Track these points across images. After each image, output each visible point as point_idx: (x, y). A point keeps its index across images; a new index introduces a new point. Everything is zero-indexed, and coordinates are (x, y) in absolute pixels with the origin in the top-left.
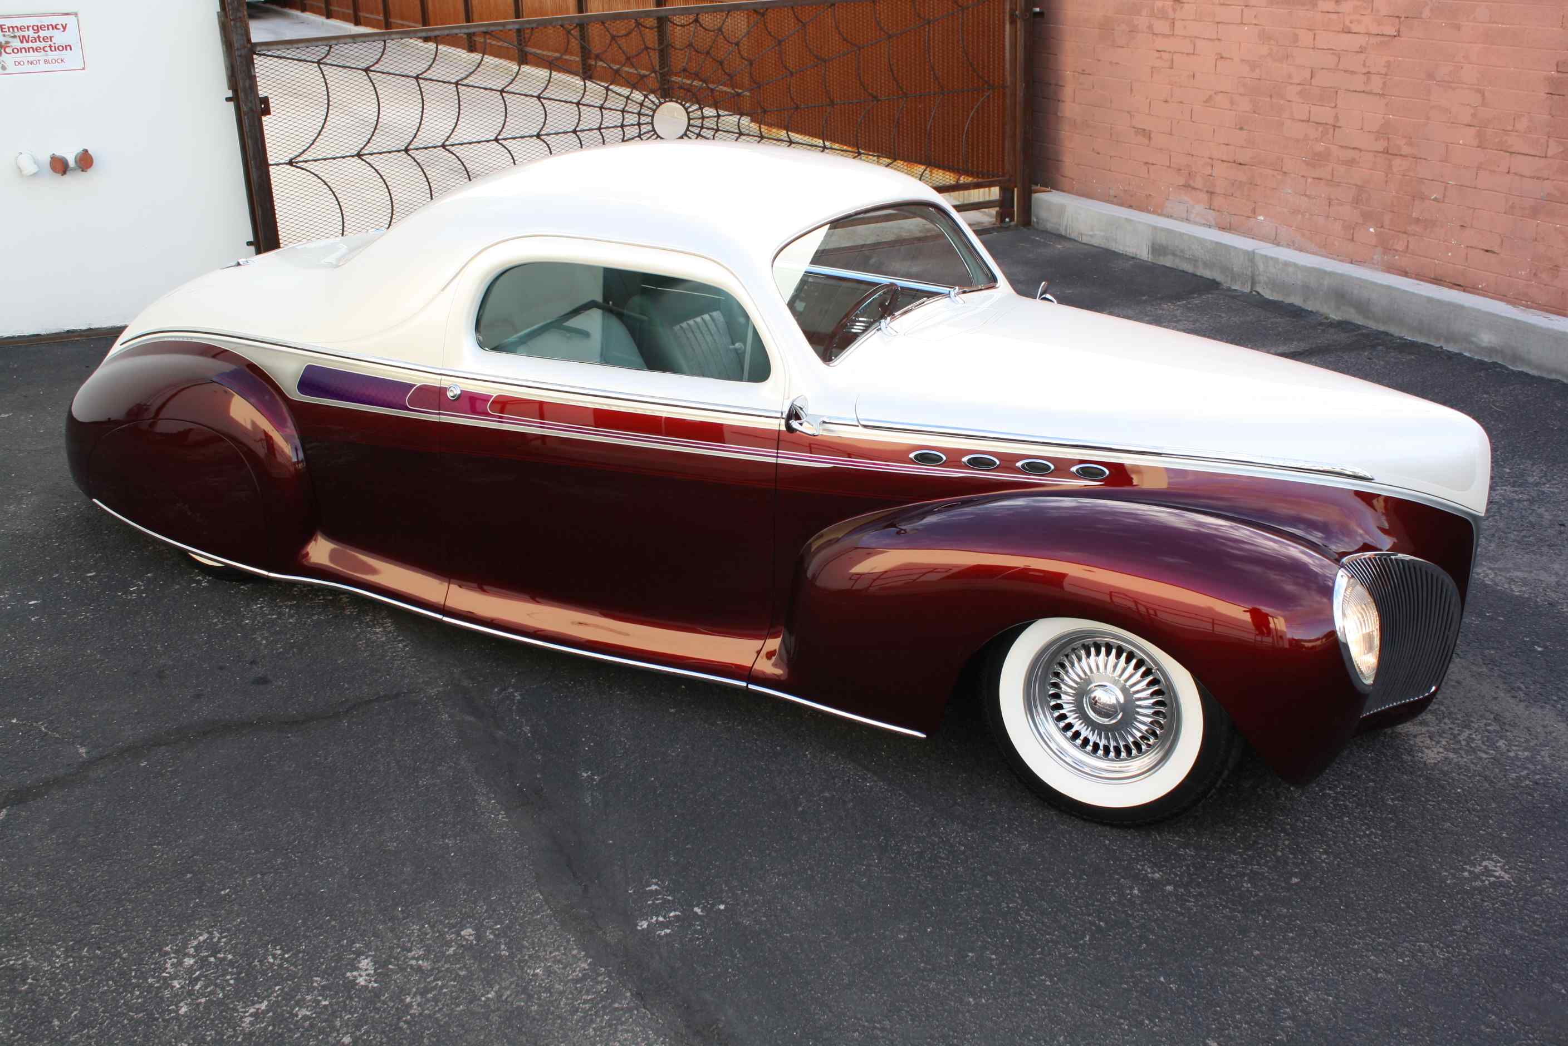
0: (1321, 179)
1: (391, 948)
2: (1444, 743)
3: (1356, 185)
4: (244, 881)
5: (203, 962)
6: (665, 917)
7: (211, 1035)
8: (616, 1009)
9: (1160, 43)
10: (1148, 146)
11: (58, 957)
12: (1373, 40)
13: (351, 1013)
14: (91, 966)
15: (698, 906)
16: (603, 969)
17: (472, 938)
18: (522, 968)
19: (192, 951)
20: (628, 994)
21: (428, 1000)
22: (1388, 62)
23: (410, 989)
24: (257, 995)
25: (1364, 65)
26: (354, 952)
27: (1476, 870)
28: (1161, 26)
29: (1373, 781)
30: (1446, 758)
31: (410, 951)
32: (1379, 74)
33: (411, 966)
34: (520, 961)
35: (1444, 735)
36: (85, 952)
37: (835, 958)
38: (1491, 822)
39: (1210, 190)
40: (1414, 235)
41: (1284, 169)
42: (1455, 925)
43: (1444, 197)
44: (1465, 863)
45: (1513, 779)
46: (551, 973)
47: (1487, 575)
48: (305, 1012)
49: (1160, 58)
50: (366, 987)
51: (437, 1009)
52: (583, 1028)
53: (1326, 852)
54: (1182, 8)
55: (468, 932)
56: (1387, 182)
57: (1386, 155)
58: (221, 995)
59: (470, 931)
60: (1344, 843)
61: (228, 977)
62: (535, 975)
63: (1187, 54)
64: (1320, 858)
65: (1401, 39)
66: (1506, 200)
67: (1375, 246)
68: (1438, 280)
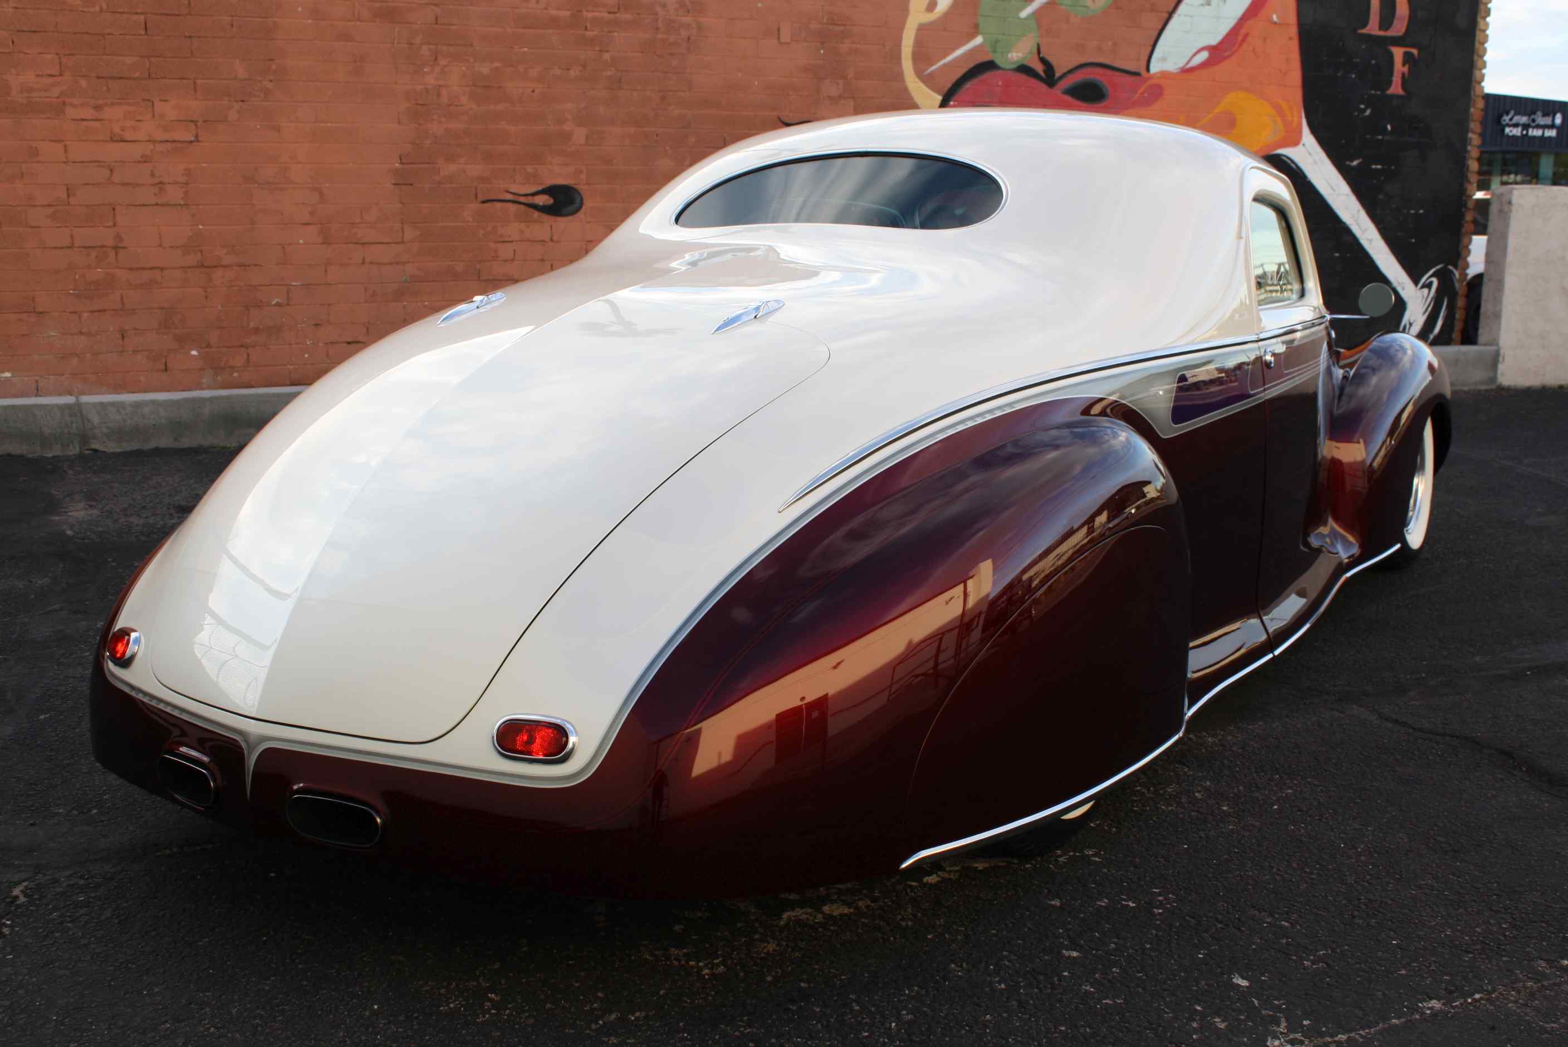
0: (104, 310)
3: (162, 308)
12: (160, 148)
22: (187, 170)
25: (153, 175)
32: (176, 183)
40: (254, 346)
41: (39, 310)
43: (288, 300)
56: (206, 297)
57: (201, 269)
65: (201, 144)
66: (366, 289)
67: (203, 369)
68: (293, 384)
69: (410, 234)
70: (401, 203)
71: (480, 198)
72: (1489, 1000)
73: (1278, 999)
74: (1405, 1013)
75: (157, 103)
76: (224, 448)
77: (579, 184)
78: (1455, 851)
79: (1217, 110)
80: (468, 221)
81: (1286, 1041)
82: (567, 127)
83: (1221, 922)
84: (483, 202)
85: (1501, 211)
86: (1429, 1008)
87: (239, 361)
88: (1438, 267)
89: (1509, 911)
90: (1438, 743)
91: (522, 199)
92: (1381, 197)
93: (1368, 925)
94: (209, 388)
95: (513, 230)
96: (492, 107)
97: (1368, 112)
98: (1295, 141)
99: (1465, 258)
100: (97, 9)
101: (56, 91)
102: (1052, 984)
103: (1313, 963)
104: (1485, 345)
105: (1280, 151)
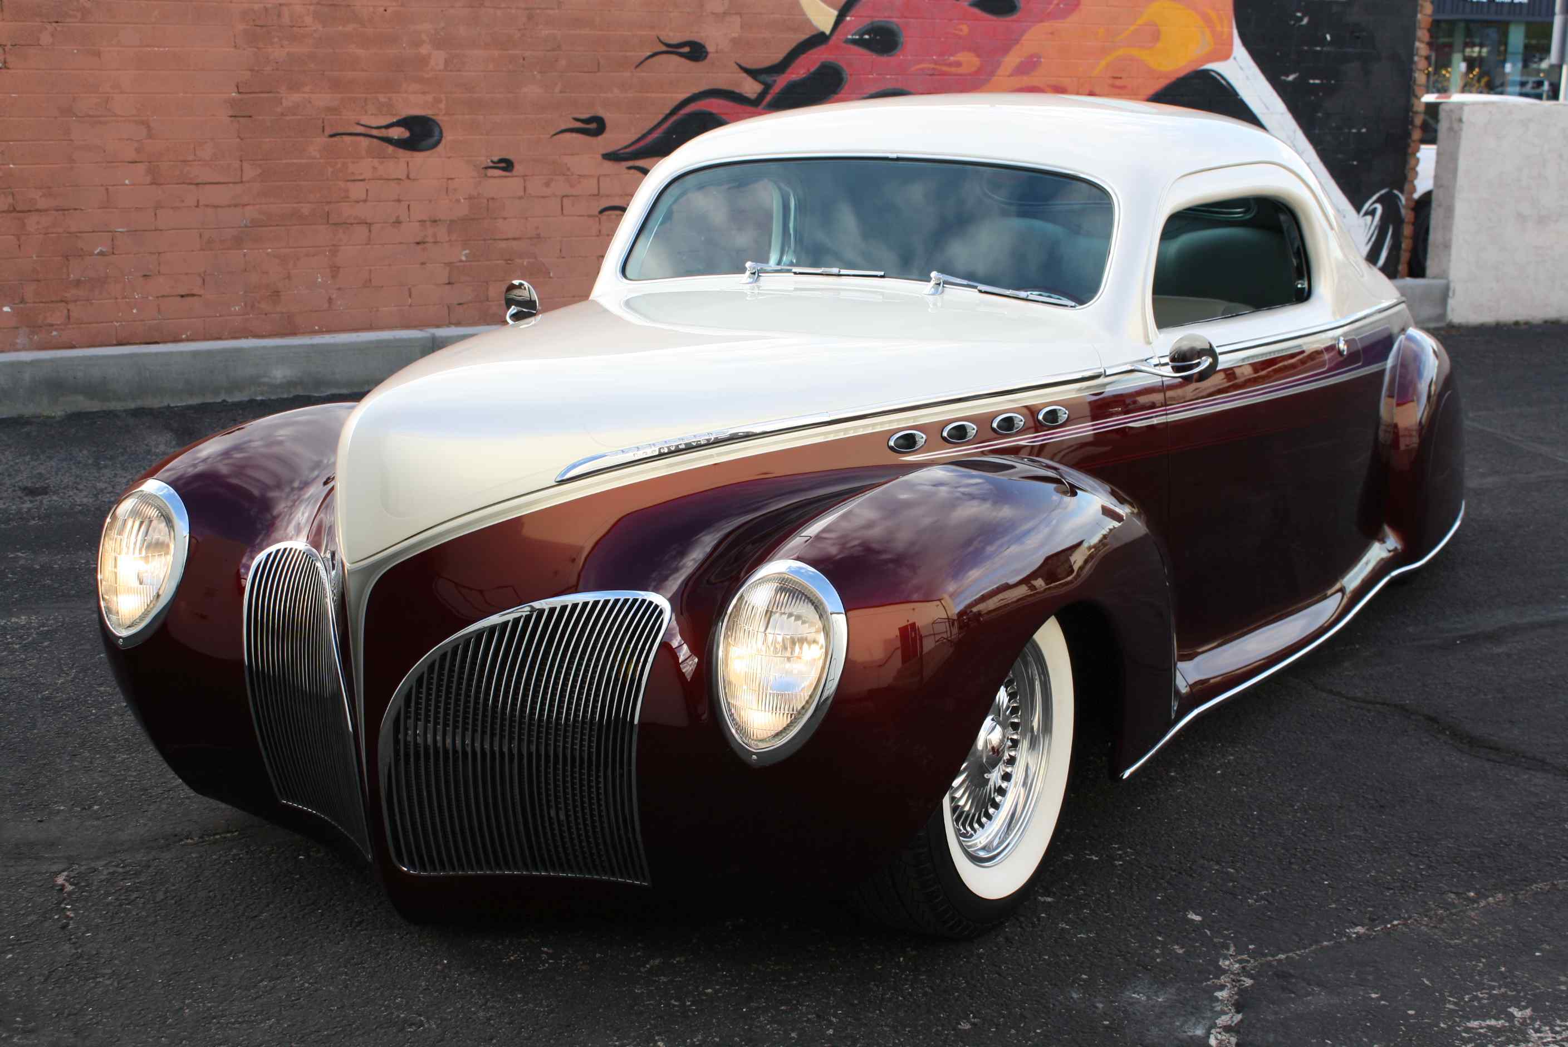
40: (75, 301)
43: (113, 248)
56: (19, 246)
57: (13, 214)
65: (9, 71)
66: (201, 236)
67: (17, 328)
68: (120, 344)
69: (250, 172)
70: (239, 137)
71: (328, 132)
72: (1405, 924)
73: (1227, 929)
74: (1334, 938)
76: (48, 417)
77: (437, 115)
78: (1382, 806)
79: (1140, 22)
80: (315, 158)
81: (1235, 961)
82: (424, 50)
83: (1174, 871)
84: (332, 136)
85: (1451, 129)
86: (1355, 933)
87: (57, 317)
88: (1383, 192)
89: (1426, 855)
90: (1369, 711)
91: (375, 132)
92: (1320, 115)
93: (1304, 869)
94: (24, 349)
95: (365, 167)
96: (340, 28)
97: (1305, 21)
98: (1225, 55)
99: (1412, 182)
102: (1033, 923)
103: (1256, 901)
104: (1434, 278)
105: (1209, 66)
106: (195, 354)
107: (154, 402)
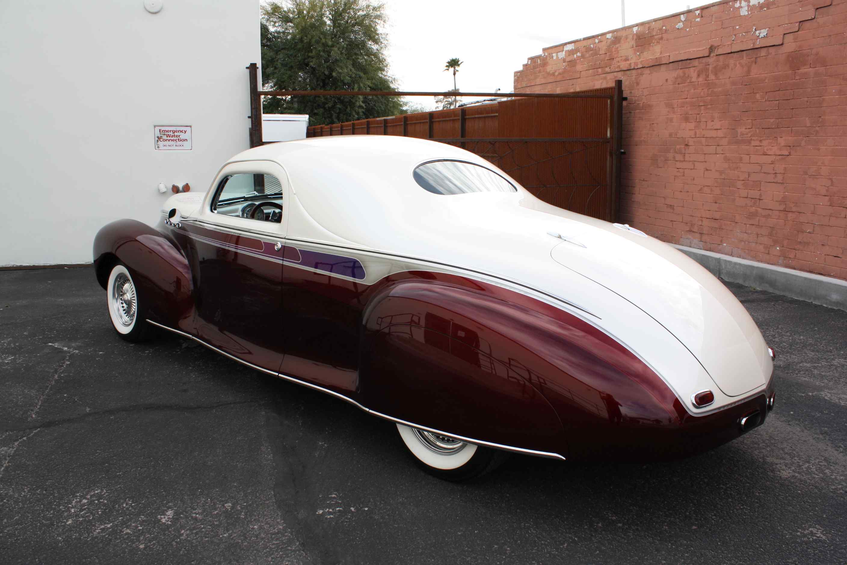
0: (753, 225)
1: (186, 507)
2: (793, 468)
3: (770, 227)
4: (130, 471)
5: (91, 503)
6: (333, 510)
7: (75, 536)
8: (288, 550)
9: (679, 165)
10: (673, 213)
11: (25, 492)
12: (777, 158)
13: (151, 534)
14: (37, 497)
15: (353, 507)
16: (289, 530)
17: (229, 508)
18: (248, 524)
19: (89, 497)
20: (298, 543)
21: (192, 533)
22: (785, 168)
23: (186, 527)
24: (109, 520)
25: (774, 170)
26: (167, 507)
27: (805, 532)
28: (679, 157)
29: (749, 483)
30: (793, 476)
31: (196, 509)
32: (781, 173)
33: (192, 517)
34: (248, 521)
35: (794, 465)
36: (38, 492)
37: (418, 540)
38: (817, 509)
39: (700, 232)
40: (799, 250)
41: (736, 221)
42: (789, 559)
43: (813, 231)
44: (798, 528)
45: (832, 489)
46: (262, 528)
47: (826, 396)
48: (128, 531)
49: (678, 172)
50: (165, 523)
51: (195, 538)
52: (266, 557)
53: (715, 515)
54: (688, 148)
55: (228, 505)
57: (785, 212)
58: (91, 518)
59: (230, 504)
60: (727, 512)
61: (99, 510)
62: (253, 528)
63: (691, 169)
64: (711, 518)
65: (791, 156)
67: (779, 256)
68: (811, 272)
75: (779, 138)
94: (781, 265)
100: (765, 100)
101: (749, 135)
106: (806, 279)
107: (789, 295)
